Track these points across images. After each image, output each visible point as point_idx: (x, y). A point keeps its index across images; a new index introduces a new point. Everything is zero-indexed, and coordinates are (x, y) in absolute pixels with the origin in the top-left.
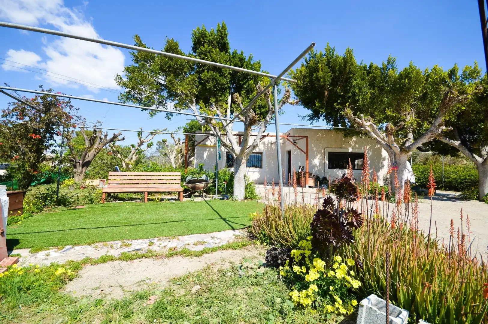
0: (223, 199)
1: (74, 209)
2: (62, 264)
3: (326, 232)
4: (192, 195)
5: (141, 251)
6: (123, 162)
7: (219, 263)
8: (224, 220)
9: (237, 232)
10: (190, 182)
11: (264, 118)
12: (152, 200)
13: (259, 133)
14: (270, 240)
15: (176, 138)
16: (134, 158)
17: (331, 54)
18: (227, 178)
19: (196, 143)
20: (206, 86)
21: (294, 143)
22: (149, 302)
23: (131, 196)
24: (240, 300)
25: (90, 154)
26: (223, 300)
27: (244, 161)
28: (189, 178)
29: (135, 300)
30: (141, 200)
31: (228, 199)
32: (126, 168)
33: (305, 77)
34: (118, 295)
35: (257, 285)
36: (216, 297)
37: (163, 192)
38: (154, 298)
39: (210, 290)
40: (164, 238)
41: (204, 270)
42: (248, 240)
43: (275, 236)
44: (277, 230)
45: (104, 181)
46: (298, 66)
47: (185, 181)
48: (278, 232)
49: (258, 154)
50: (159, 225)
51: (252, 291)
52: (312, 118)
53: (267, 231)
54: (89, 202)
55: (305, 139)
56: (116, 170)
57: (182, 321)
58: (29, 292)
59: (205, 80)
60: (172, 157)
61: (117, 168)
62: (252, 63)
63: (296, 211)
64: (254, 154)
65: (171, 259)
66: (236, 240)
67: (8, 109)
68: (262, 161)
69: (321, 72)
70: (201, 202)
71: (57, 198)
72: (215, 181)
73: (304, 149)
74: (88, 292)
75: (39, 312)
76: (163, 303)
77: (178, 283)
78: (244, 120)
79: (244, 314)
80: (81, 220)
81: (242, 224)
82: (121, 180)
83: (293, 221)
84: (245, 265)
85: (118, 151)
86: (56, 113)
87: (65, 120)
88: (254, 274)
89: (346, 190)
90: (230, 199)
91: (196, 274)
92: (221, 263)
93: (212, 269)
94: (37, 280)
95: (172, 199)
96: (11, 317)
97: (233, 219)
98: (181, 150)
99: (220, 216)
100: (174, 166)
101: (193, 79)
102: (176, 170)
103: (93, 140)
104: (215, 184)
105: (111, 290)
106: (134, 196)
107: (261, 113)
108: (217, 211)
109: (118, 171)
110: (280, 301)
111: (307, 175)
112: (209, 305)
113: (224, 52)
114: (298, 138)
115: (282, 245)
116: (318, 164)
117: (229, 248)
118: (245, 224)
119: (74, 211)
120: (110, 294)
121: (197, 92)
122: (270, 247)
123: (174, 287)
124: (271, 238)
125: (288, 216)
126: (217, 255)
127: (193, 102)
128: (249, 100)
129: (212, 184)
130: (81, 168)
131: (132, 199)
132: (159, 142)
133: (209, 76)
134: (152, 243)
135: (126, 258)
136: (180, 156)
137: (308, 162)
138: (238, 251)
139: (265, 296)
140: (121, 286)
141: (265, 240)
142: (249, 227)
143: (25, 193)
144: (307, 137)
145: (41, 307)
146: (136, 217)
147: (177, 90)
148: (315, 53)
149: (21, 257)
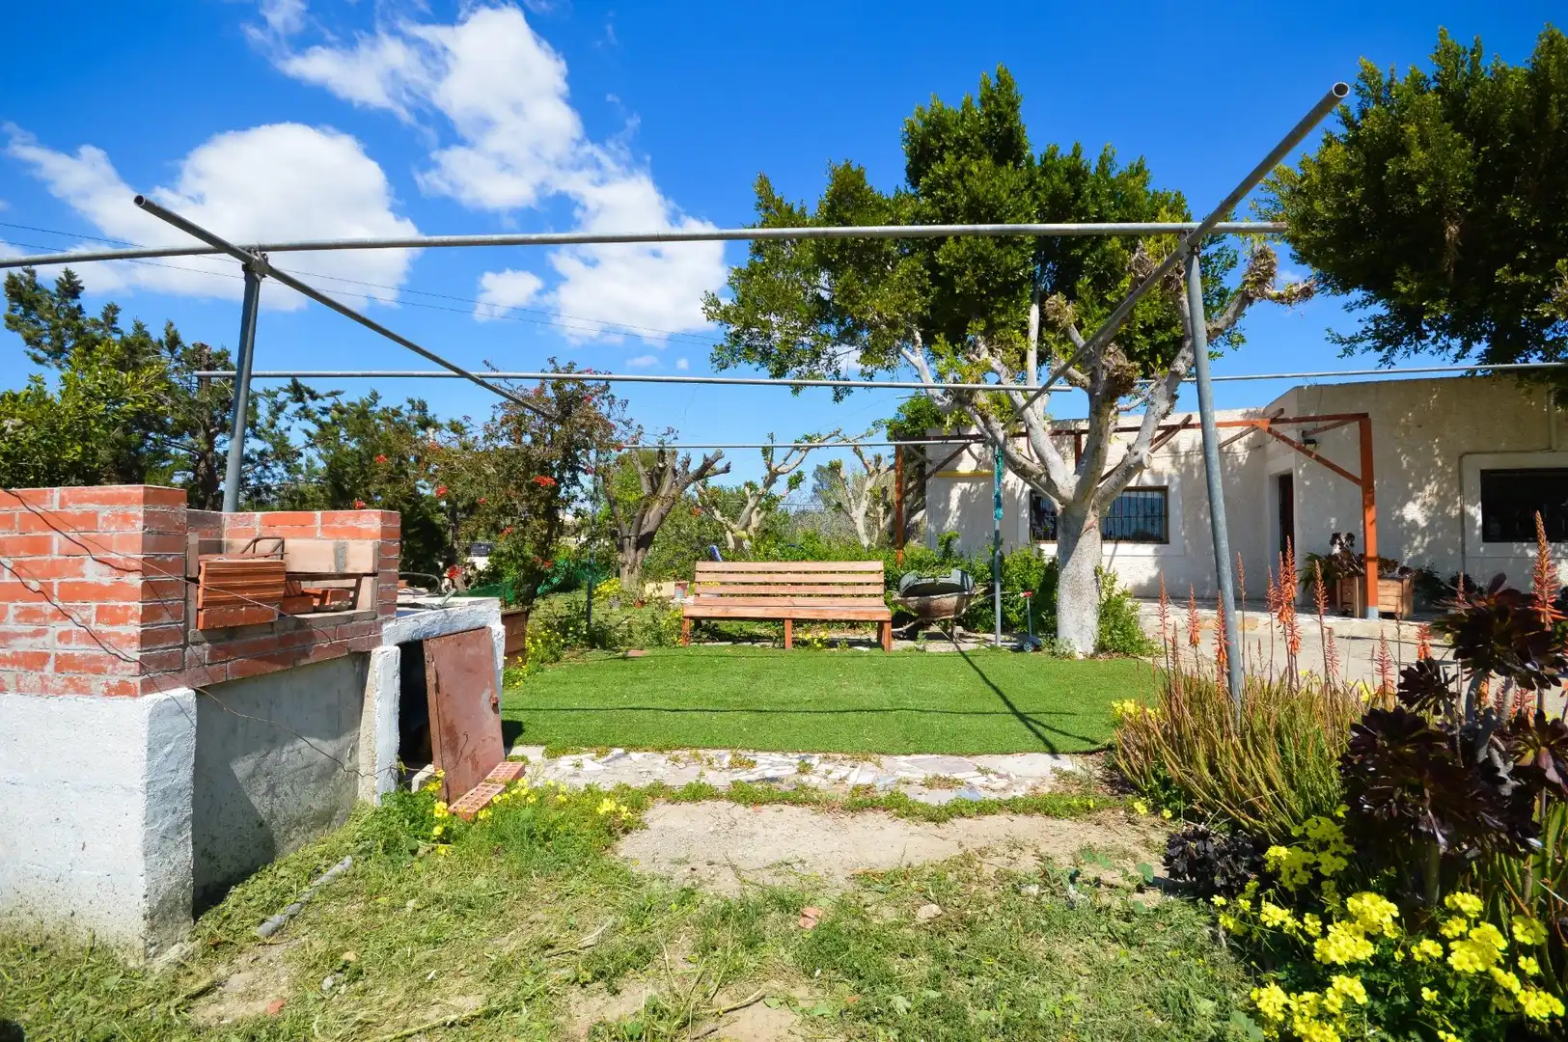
0: (1020, 649)
1: (624, 658)
2: (607, 790)
3: (1402, 797)
4: (920, 632)
5: (781, 785)
6: (728, 533)
7: (999, 850)
8: (1022, 717)
9: (1067, 763)
10: (912, 591)
11: (1168, 363)
12: (805, 643)
13: (1145, 422)
14: (1188, 803)
15: (869, 455)
16: (755, 521)
17: (1466, 69)
18: (1034, 580)
19: (929, 468)
20: (952, 285)
21: (1307, 444)
22: (801, 922)
23: (749, 631)
24: (1067, 976)
25: (651, 515)
26: (1010, 962)
27: (1092, 518)
28: (909, 579)
29: (768, 910)
30: (775, 641)
31: (1037, 648)
32: (735, 550)
33: (1347, 182)
34: (726, 887)
35: (1130, 945)
36: (988, 949)
37: (834, 621)
38: (815, 915)
39: (969, 924)
40: (839, 756)
41: (952, 864)
42: (1105, 792)
43: (1206, 788)
44: (1213, 770)
45: (684, 587)
46: (1310, 146)
47: (898, 588)
48: (1220, 779)
49: (1149, 495)
50: (824, 717)
51: (1112, 957)
52: (1387, 338)
53: (1174, 770)
54: (655, 643)
55: (1355, 425)
56: (712, 558)
57: (888, 992)
58: (548, 844)
59: (949, 266)
60: (858, 514)
61: (713, 550)
62: (1113, 175)
63: (1293, 709)
64: (1133, 494)
65: (858, 818)
66: (1062, 788)
67: (493, 419)
68: (1167, 516)
69: (1418, 154)
70: (947, 655)
71: (588, 626)
72: (991, 590)
73: (1355, 467)
74: (664, 868)
75: (567, 895)
76: (838, 932)
77: (879, 887)
78: (1087, 381)
79: (1076, 1020)
80: (639, 687)
81: (1084, 739)
82: (723, 583)
83: (1282, 743)
84: (1089, 872)
85: (715, 503)
86: (583, 420)
87: (601, 436)
88: (1117, 904)
89: (1505, 640)
90: (1046, 650)
91: (929, 870)
92: (1008, 854)
93: (978, 865)
94: (562, 820)
95: (860, 643)
96: (515, 897)
97: (1053, 717)
98: (884, 491)
99: (1009, 704)
100: (866, 542)
101: (913, 271)
102: (869, 555)
103: (659, 477)
104: (993, 599)
105: (713, 872)
106: (758, 630)
107: (1155, 349)
108: (1001, 687)
109: (716, 560)
110: (1212, 1012)
111: (1372, 568)
112: (965, 968)
113: (1011, 164)
114: (1321, 424)
115: (1235, 825)
116: (1422, 523)
117: (1038, 810)
118: (1096, 736)
119: (622, 663)
120: (712, 882)
121: (925, 308)
122: (1182, 827)
123: (868, 897)
124: (1190, 797)
125: (1258, 725)
126: (996, 826)
127: (915, 342)
128: (1106, 310)
129: (981, 600)
130: (632, 551)
131: (753, 638)
132: (820, 468)
133: (961, 252)
134: (806, 765)
135: (743, 795)
136: (881, 509)
137: (1371, 515)
138: (1066, 824)
139: (1157, 982)
140: (734, 867)
141: (1168, 801)
142: (1110, 748)
143: (527, 613)
144: (1366, 415)
145: (573, 883)
146: (767, 690)
147: (864, 311)
148: (1385, 80)
149: (528, 763)
